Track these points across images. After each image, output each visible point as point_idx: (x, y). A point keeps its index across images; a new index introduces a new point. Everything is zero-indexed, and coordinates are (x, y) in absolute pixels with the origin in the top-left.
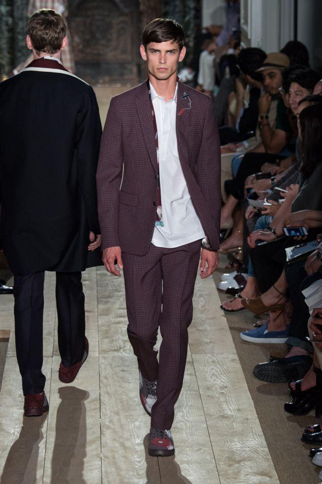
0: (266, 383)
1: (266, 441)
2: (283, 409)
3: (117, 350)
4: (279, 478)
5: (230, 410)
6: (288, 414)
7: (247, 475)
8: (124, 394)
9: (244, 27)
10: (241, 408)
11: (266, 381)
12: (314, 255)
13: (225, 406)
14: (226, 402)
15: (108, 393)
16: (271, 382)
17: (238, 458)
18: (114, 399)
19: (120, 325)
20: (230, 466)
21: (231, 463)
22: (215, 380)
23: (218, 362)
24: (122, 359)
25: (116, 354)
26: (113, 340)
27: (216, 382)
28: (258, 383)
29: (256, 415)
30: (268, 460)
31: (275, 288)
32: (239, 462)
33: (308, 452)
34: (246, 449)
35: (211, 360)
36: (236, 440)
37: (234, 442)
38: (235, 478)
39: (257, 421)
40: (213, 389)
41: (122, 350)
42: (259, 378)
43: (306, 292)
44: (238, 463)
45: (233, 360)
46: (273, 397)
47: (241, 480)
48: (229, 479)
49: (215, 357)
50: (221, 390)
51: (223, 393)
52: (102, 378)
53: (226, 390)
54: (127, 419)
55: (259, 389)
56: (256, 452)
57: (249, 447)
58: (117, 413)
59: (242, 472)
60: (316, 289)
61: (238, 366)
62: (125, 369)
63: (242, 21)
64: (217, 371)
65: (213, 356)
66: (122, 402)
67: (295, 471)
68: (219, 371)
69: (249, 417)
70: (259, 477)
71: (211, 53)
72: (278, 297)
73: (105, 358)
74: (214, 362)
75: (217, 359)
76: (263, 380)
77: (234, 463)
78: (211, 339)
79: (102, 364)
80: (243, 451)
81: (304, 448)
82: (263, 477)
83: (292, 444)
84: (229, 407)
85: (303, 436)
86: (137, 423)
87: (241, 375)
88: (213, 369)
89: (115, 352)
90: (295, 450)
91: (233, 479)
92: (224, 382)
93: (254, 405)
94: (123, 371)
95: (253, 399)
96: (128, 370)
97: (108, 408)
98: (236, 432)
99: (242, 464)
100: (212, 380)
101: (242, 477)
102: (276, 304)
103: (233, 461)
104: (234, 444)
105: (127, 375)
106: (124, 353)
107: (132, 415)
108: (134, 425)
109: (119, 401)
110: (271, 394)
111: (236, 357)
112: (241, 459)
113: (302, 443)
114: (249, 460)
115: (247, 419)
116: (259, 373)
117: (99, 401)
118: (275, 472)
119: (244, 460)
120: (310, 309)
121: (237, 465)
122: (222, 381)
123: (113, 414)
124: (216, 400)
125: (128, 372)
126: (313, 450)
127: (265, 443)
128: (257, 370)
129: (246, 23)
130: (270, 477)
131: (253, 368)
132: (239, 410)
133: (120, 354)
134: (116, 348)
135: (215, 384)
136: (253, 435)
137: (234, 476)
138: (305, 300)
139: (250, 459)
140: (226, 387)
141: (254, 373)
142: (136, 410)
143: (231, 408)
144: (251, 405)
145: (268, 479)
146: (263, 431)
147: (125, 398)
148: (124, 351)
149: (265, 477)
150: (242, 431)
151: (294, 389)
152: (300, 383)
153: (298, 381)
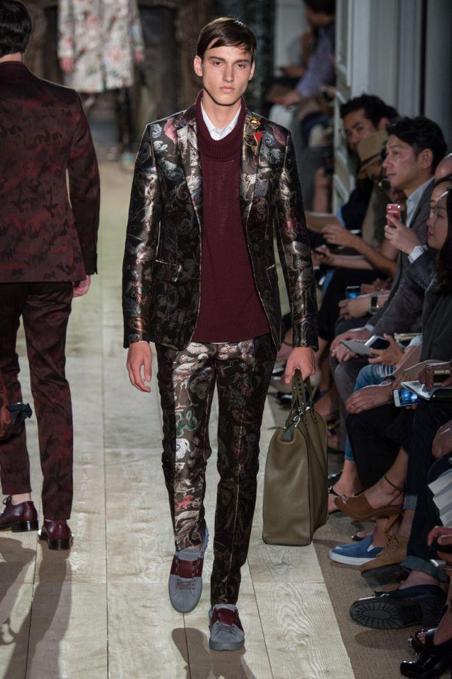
3: (136, 574)
5: (313, 671)
8: (146, 644)
9: (340, 67)
10: (330, 668)
13: (305, 665)
14: (307, 658)
15: (120, 642)
16: (378, 628)
18: (129, 652)
19: (141, 535)
22: (289, 625)
23: (295, 595)
24: (143, 587)
25: (134, 580)
26: (129, 559)
27: (291, 628)
28: (357, 629)
35: (284, 592)
40: (287, 638)
41: (143, 574)
43: (434, 487)
45: (319, 593)
46: (381, 651)
49: (290, 587)
50: (299, 640)
51: (301, 645)
52: (111, 618)
53: (307, 639)
55: (359, 639)
58: (135, 674)
61: (326, 602)
62: (148, 604)
63: (338, 58)
64: (293, 611)
65: (287, 585)
66: (142, 656)
68: (296, 610)
71: (288, 107)
72: (392, 493)
73: (116, 586)
74: (287, 595)
75: (293, 592)
76: (365, 625)
78: (283, 558)
79: (111, 594)
84: (311, 668)
87: (331, 616)
88: (286, 606)
89: (132, 577)
92: (304, 628)
93: (352, 664)
94: (145, 607)
95: (349, 654)
96: (153, 605)
97: (120, 666)
100: (285, 625)
102: (389, 505)
105: (150, 614)
106: (146, 579)
109: (137, 655)
110: (378, 647)
111: (323, 588)
116: (360, 614)
117: (106, 655)
122: (301, 626)
123: (128, 675)
124: (291, 655)
125: (153, 610)
128: (356, 609)
129: (344, 61)
132: (327, 672)
133: (140, 580)
134: (134, 571)
135: (289, 631)
140: (307, 636)
143: (315, 669)
144: (347, 665)
147: (146, 649)
148: (147, 575)
151: (423, 642)
152: (433, 634)
153: (430, 631)
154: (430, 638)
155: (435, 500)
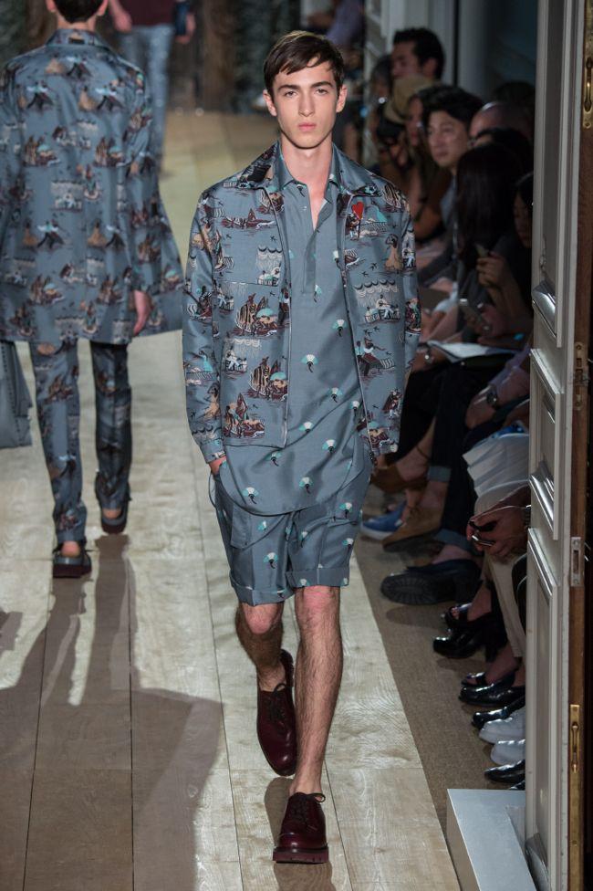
0: (401, 605)
1: (402, 699)
2: (429, 647)
3: (159, 550)
4: (422, 761)
6: (439, 656)
7: (370, 755)
8: (169, 621)
9: (372, 17)
10: (360, 646)
11: (404, 602)
12: (484, 395)
15: (142, 620)
16: (409, 604)
17: (355, 727)
18: (151, 631)
19: (164, 509)
20: (342, 739)
21: (344, 735)
24: (167, 564)
25: (157, 556)
26: (151, 534)
28: (388, 605)
29: (386, 658)
30: (404, 730)
31: (419, 450)
32: (357, 733)
33: (470, 718)
34: (369, 713)
36: (352, 697)
37: (349, 700)
38: (350, 761)
39: (388, 667)
41: (166, 550)
42: (391, 599)
43: (469, 457)
44: (355, 736)
46: (414, 628)
47: (360, 764)
48: (340, 760)
54: (174, 661)
55: (390, 615)
56: (385, 717)
57: (373, 710)
58: (158, 653)
59: (363, 751)
60: (487, 450)
62: (172, 580)
66: (166, 634)
67: (448, 749)
69: (374, 661)
70: (390, 759)
72: (425, 465)
73: (138, 562)
76: (397, 601)
77: (348, 734)
80: (364, 716)
81: (462, 711)
82: (396, 759)
83: (443, 705)
85: (463, 692)
86: (190, 669)
89: (154, 553)
90: (448, 715)
91: (347, 762)
93: (383, 640)
94: (168, 584)
95: (381, 630)
96: (176, 581)
97: (142, 643)
98: (352, 684)
99: (362, 738)
101: (362, 758)
103: (347, 732)
104: (347, 703)
105: (173, 590)
106: (169, 555)
107: (182, 656)
108: (186, 672)
109: (159, 633)
110: (410, 623)
112: (360, 728)
113: (460, 704)
114: (374, 732)
115: (371, 664)
116: (391, 590)
117: (127, 633)
118: (416, 751)
119: (365, 730)
120: (475, 484)
121: (354, 739)
123: (150, 654)
125: (177, 586)
126: (478, 714)
127: (399, 703)
128: (388, 585)
130: (408, 759)
131: (381, 581)
132: (357, 649)
133: (163, 557)
134: (155, 546)
136: (380, 690)
137: (348, 757)
138: (469, 470)
139: (374, 729)
141: (383, 590)
142: (188, 647)
144: (377, 641)
145: (404, 761)
146: (397, 684)
147: (170, 627)
148: (170, 550)
149: (400, 759)
150: (362, 683)
151: (457, 618)
152: (467, 609)
153: (464, 606)
154: (464, 614)
155: (470, 470)
